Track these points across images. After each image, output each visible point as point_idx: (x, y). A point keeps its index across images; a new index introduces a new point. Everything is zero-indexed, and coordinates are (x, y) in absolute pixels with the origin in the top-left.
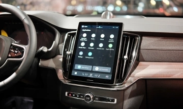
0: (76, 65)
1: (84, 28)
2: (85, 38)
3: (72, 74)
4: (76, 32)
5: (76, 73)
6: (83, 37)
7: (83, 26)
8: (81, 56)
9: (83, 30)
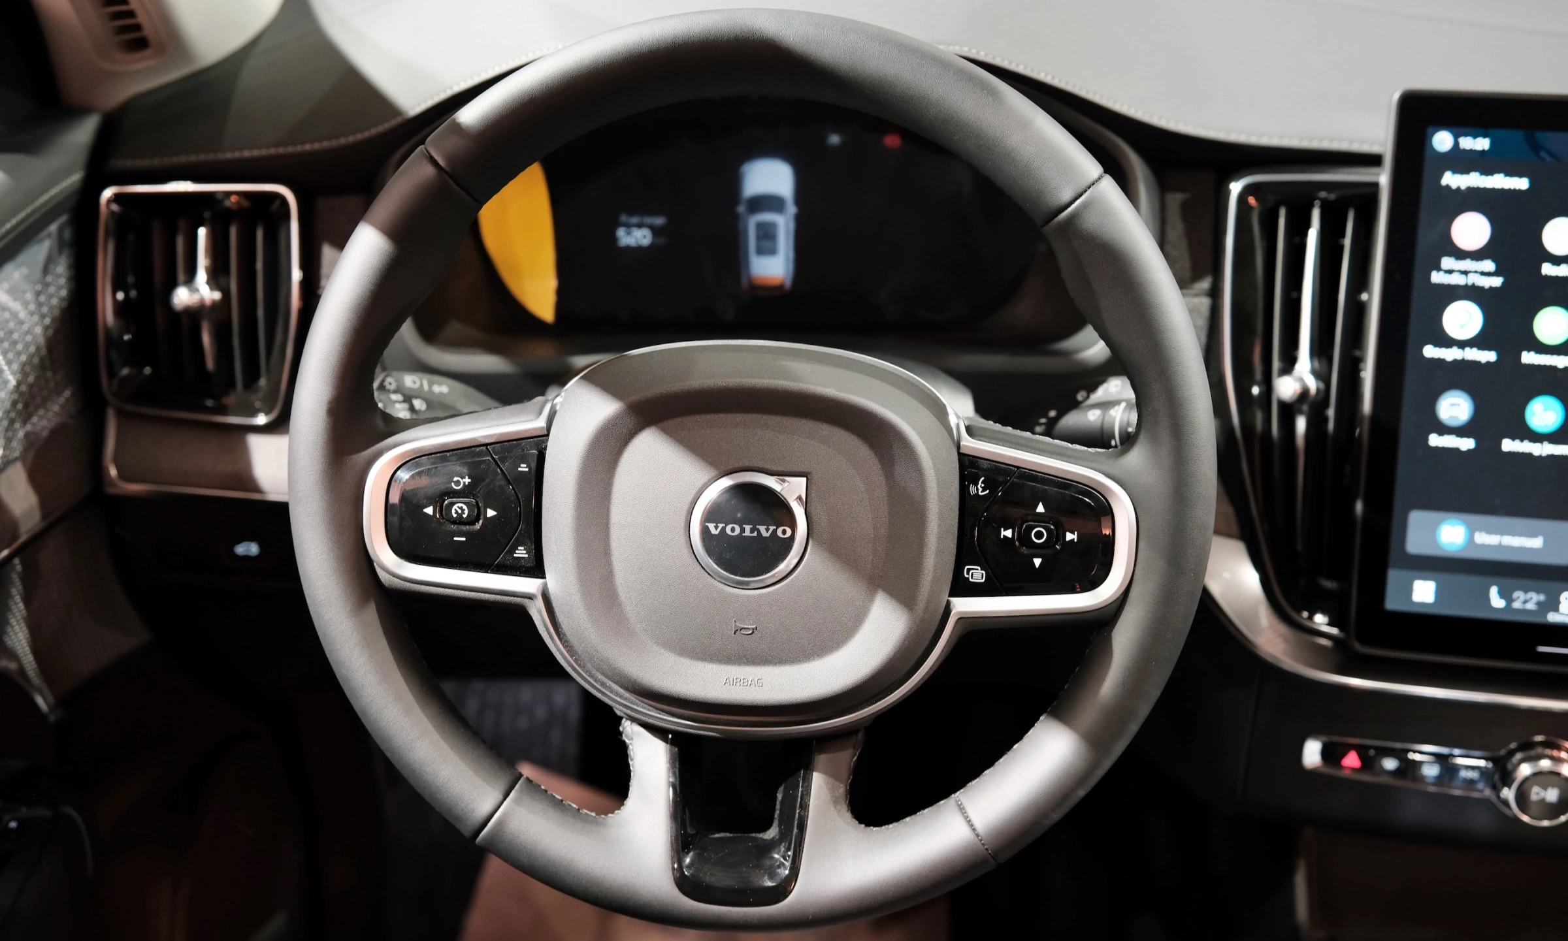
0: (1417, 520)
1: (1462, 161)
2: (1477, 255)
3: (1392, 603)
4: (1384, 178)
5: (1424, 592)
6: (1461, 254)
7: (1442, 141)
8: (1461, 431)
9: (1451, 180)
